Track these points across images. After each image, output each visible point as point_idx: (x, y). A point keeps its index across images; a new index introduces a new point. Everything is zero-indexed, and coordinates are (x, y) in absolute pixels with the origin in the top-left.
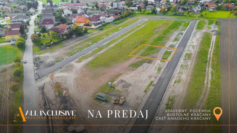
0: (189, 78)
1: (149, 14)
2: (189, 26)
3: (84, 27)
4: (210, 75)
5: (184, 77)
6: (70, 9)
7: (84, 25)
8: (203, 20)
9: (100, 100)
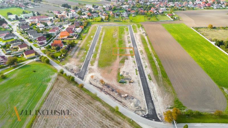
0: (149, 64)
1: (99, 21)
2: (129, 30)
3: (67, 38)
4: (156, 61)
5: (147, 64)
6: (39, 22)
7: (68, 38)
8: (133, 25)
9: (122, 82)
